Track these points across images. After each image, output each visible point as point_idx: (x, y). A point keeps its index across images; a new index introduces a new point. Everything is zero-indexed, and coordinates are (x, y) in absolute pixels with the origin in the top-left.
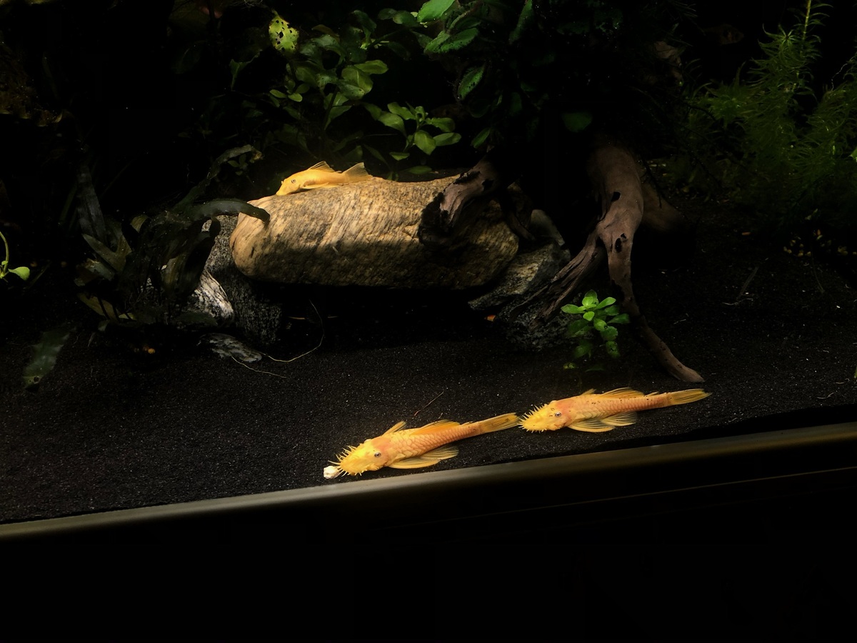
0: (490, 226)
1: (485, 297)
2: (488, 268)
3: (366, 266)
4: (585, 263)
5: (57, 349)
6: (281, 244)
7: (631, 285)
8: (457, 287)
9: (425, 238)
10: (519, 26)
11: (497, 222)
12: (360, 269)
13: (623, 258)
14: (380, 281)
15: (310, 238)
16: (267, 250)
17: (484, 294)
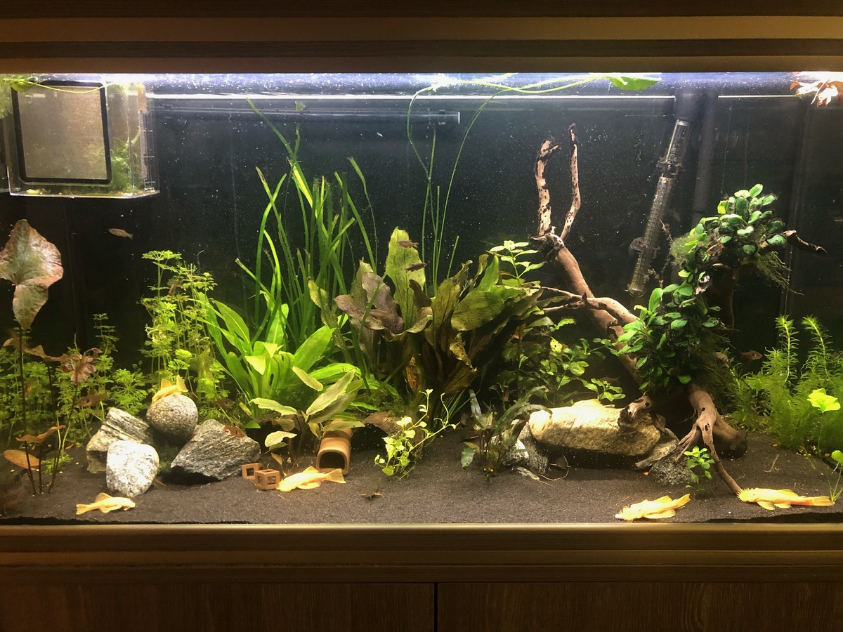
0: (647, 426)
1: (644, 461)
2: (646, 445)
3: (591, 439)
4: (693, 436)
5: (473, 454)
6: (556, 425)
7: (713, 446)
8: (631, 454)
9: (621, 424)
10: (661, 343)
11: (650, 425)
12: (587, 440)
13: (710, 433)
14: (596, 447)
15: (568, 424)
16: (550, 428)
17: (643, 459)
